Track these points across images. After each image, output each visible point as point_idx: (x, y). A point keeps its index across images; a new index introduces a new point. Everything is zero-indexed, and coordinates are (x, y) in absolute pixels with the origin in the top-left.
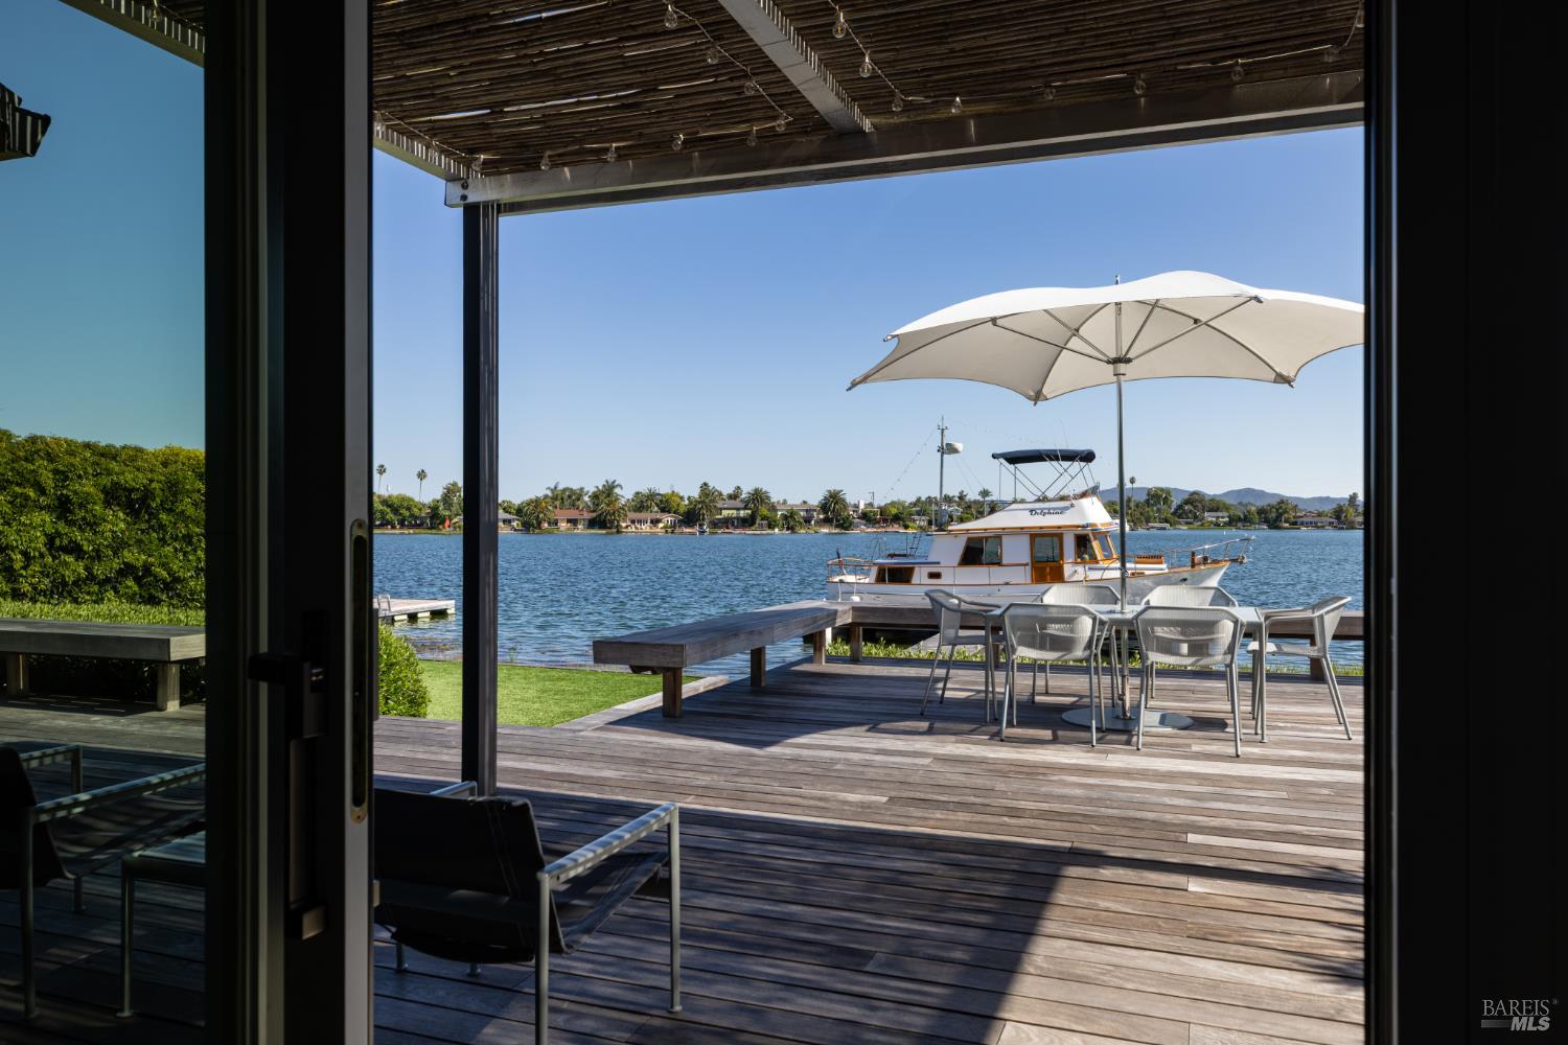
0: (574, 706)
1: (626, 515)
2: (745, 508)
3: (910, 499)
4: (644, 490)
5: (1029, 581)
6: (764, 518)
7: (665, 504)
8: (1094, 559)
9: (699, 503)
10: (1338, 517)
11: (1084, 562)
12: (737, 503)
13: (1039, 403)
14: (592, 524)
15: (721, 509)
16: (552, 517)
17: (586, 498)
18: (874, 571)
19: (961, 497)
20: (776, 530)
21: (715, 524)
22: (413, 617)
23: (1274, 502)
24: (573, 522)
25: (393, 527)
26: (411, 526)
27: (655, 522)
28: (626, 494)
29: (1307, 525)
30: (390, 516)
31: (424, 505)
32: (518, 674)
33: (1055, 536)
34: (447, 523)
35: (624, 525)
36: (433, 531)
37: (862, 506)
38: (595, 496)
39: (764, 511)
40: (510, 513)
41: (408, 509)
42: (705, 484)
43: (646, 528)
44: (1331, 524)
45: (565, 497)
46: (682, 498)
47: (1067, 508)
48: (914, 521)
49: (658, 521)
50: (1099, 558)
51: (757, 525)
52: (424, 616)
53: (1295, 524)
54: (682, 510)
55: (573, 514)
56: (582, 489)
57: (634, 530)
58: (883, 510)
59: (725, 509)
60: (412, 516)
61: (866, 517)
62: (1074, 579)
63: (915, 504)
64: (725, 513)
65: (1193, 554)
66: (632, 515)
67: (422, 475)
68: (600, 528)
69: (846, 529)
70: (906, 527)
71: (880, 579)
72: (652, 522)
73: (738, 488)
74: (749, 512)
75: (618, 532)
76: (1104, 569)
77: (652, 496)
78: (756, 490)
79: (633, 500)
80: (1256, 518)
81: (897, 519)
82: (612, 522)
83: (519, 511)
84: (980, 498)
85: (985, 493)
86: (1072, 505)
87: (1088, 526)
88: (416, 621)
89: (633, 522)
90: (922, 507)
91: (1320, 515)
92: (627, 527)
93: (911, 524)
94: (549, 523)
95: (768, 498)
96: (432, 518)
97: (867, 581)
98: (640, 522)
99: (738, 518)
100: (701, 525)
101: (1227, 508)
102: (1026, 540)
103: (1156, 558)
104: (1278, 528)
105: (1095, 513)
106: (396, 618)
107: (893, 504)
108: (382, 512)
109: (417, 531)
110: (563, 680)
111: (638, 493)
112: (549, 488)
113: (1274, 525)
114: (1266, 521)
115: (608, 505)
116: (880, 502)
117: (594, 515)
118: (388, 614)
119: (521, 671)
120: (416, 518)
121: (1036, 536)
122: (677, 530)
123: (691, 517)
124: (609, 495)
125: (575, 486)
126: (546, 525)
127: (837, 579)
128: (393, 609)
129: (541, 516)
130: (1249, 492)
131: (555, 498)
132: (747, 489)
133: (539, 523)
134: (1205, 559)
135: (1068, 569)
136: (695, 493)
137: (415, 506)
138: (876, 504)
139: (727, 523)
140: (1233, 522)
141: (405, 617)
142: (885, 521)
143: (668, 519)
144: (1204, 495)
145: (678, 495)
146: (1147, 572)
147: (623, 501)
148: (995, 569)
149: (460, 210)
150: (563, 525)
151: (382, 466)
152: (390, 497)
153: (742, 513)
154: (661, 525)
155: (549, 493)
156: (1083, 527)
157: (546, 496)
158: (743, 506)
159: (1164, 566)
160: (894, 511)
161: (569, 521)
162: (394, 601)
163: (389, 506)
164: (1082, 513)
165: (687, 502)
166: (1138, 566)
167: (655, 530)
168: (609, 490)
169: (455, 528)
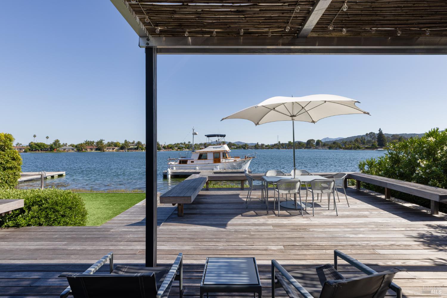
0: (123, 206)
1: (106, 147)
2: (136, 146)
3: (173, 143)
4: (110, 141)
5: (213, 163)
6: (140, 148)
7: (116, 145)
8: (226, 158)
9: (124, 144)
10: (255, 147)
11: (224, 158)
12: (133, 144)
13: (257, 125)
14: (97, 149)
15: (130, 146)
16: (86, 148)
17: (95, 143)
18: (178, 161)
19: (185, 143)
20: (143, 151)
21: (129, 149)
22: (53, 177)
23: (244, 144)
24: (92, 149)
25: (39, 151)
26: (44, 150)
27: (113, 149)
28: (105, 142)
29: (250, 148)
30: (38, 148)
31: (48, 145)
32: (99, 196)
33: (219, 153)
34: (55, 150)
35: (105, 150)
36: (51, 152)
37: (163, 145)
38: (97, 143)
39: (140, 146)
40: (74, 147)
41: (43, 146)
42: (126, 140)
43: (111, 150)
44: (254, 148)
45: (89, 143)
46: (120, 143)
47: (221, 147)
48: (175, 148)
49: (114, 149)
50: (228, 157)
51: (139, 149)
52: (56, 176)
53: (248, 148)
54: (120, 146)
55: (91, 147)
56: (94, 141)
57: (108, 151)
58: (168, 146)
59: (131, 146)
60: (45, 148)
61: (164, 148)
62: (223, 162)
63: (174, 145)
64: (131, 147)
65: (246, 156)
66: (107, 147)
67: (47, 138)
68: (99, 151)
69: (159, 150)
70: (173, 150)
71: (180, 163)
72: (112, 149)
73: (134, 141)
74: (137, 146)
75: (104, 151)
76: (229, 160)
77: (112, 143)
78: (138, 142)
79: (107, 144)
80: (241, 147)
81: (171, 148)
82: (102, 149)
83: (76, 147)
84: (188, 143)
85: (189, 142)
86: (222, 146)
87: (225, 151)
88: (54, 178)
89: (107, 149)
90: (177, 145)
91: (252, 146)
92: (106, 150)
93: (174, 149)
94: (85, 150)
95: (141, 143)
96: (51, 148)
97: (177, 163)
98: (109, 149)
99: (134, 148)
100: (125, 150)
101: (236, 145)
102: (212, 154)
103: (238, 157)
104: (245, 149)
105: (226, 148)
106: (47, 177)
107: (170, 145)
108: (35, 147)
109: (46, 152)
110: (114, 197)
111: (108, 142)
112: (84, 141)
113: (244, 148)
114: (243, 148)
115: (101, 145)
116: (167, 144)
117: (97, 147)
118: (45, 176)
119: (100, 195)
120: (46, 148)
121: (214, 153)
122: (119, 151)
123: (122, 148)
124: (101, 143)
125: (92, 141)
126: (84, 150)
127: (170, 163)
128: (46, 175)
129: (83, 148)
130: (239, 142)
131: (86, 143)
132: (136, 142)
133: (82, 150)
134: (248, 157)
135: (221, 160)
136: (123, 142)
137: (46, 146)
138: (166, 145)
139: (131, 149)
140: (237, 148)
141: (50, 177)
142: (168, 148)
143: (116, 148)
144: (232, 143)
145: (119, 143)
146: (237, 160)
147: (105, 144)
148: (206, 160)
149: (144, 49)
150: (89, 150)
151: (35, 135)
152: (37, 143)
153: (135, 147)
154: (115, 150)
155: (85, 142)
156: (224, 151)
157: (84, 143)
158: (135, 145)
159: (240, 159)
160: (170, 146)
161: (90, 149)
162: (46, 173)
163: (38, 145)
164: (224, 148)
165: (121, 144)
166: (236, 159)
167: (113, 151)
168: (101, 142)
169: (57, 151)
